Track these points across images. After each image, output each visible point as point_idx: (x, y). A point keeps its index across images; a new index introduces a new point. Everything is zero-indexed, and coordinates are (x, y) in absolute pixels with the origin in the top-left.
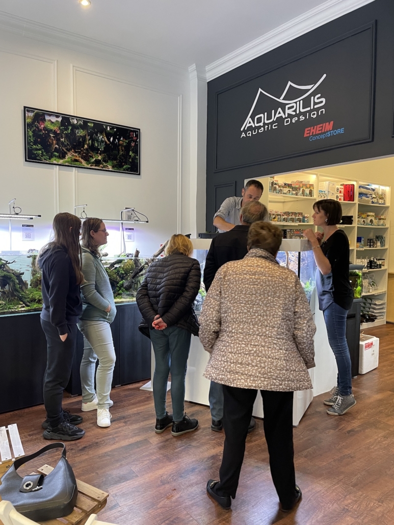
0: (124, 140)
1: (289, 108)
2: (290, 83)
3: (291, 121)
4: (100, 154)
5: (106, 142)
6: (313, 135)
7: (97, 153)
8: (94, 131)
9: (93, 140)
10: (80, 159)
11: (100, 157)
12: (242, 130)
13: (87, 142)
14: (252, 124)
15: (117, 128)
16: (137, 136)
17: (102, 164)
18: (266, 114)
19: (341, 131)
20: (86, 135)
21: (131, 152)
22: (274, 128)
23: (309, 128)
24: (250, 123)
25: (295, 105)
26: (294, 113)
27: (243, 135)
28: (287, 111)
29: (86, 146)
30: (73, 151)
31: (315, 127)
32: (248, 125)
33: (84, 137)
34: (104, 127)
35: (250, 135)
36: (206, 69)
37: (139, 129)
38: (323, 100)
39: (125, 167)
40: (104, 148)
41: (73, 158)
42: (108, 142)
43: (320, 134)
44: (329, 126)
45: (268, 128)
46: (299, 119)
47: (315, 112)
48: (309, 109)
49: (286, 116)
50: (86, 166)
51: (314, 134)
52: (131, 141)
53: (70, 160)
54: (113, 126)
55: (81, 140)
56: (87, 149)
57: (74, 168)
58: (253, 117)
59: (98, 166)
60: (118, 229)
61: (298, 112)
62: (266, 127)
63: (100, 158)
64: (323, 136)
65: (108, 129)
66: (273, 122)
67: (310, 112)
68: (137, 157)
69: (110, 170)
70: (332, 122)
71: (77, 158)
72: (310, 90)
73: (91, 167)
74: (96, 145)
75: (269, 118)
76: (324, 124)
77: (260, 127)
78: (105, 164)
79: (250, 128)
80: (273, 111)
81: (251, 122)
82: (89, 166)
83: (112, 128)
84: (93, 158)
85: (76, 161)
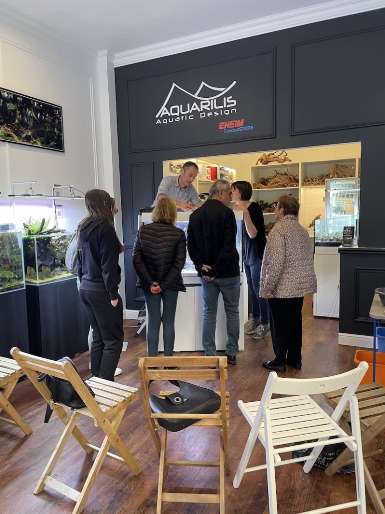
0: (50, 117)
1: (204, 104)
2: (203, 83)
3: (206, 115)
4: (30, 130)
5: (34, 118)
6: (226, 129)
7: (27, 129)
8: (24, 105)
9: (23, 114)
10: (13, 134)
11: (30, 132)
12: (157, 116)
13: (18, 117)
14: (167, 113)
15: (43, 104)
16: (60, 113)
17: (32, 140)
18: (181, 106)
19: (251, 128)
20: (16, 109)
21: (55, 129)
22: (190, 118)
23: (223, 123)
24: (165, 112)
25: (209, 102)
26: (209, 109)
27: (159, 121)
28: (202, 107)
29: (17, 121)
30: (5, 125)
31: (229, 122)
32: (163, 113)
33: (14, 111)
34: (32, 102)
35: (166, 122)
36: (116, 56)
37: (61, 107)
38: (235, 101)
39: (52, 144)
40: (33, 124)
41: (7, 132)
42: (36, 118)
43: (233, 128)
44: (240, 123)
45: (184, 118)
46: (213, 114)
47: (228, 110)
48: (222, 107)
49: (202, 110)
50: (18, 141)
51: (228, 127)
52: (55, 118)
53: (3, 134)
54: (40, 102)
55: (12, 114)
56: (18, 124)
57: (7, 143)
58: (168, 107)
59: (29, 142)
60: (51, 206)
61: (212, 108)
62: (182, 117)
63: (30, 134)
64: (235, 130)
65: (36, 105)
66: (189, 114)
67: (223, 109)
68: (61, 134)
69: (39, 146)
70: (243, 120)
71: (10, 133)
72: (222, 92)
73: (22, 143)
74: (26, 120)
75: (185, 109)
76: (236, 121)
77: (176, 117)
78: (35, 141)
79: (166, 116)
80: (189, 105)
81: (167, 110)
82: (20, 142)
83: (39, 104)
84: (24, 133)
85: (9, 135)
